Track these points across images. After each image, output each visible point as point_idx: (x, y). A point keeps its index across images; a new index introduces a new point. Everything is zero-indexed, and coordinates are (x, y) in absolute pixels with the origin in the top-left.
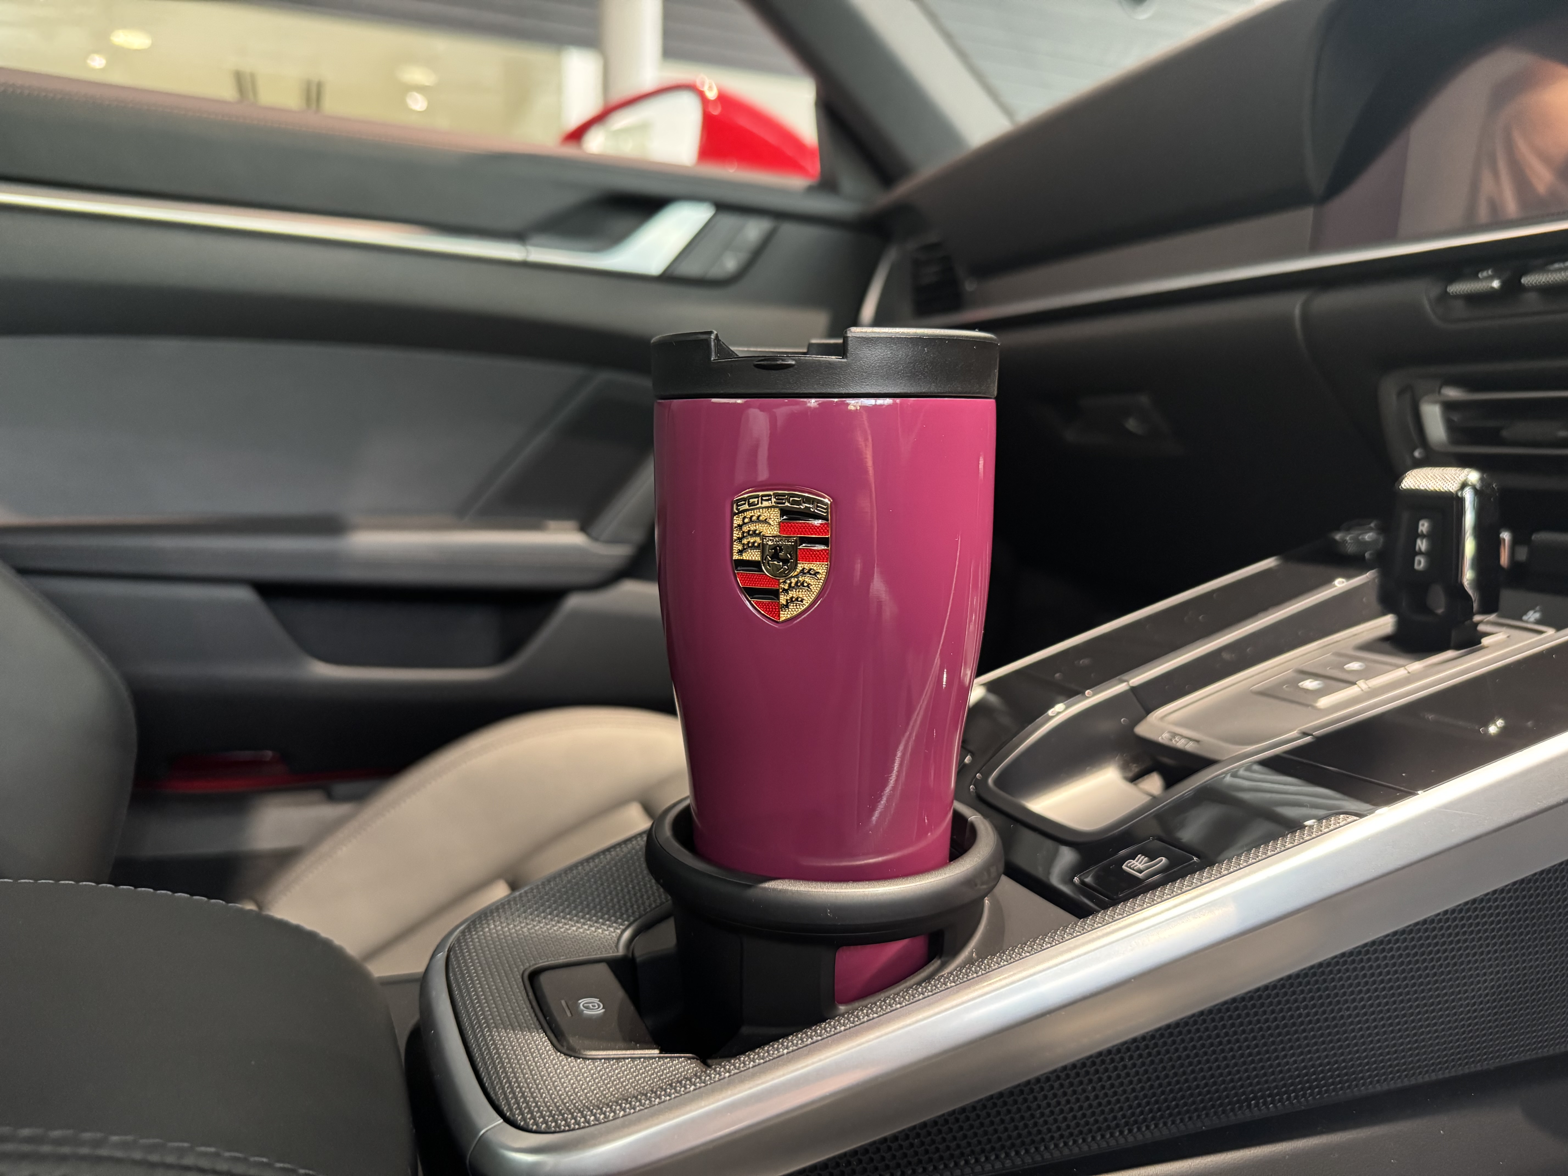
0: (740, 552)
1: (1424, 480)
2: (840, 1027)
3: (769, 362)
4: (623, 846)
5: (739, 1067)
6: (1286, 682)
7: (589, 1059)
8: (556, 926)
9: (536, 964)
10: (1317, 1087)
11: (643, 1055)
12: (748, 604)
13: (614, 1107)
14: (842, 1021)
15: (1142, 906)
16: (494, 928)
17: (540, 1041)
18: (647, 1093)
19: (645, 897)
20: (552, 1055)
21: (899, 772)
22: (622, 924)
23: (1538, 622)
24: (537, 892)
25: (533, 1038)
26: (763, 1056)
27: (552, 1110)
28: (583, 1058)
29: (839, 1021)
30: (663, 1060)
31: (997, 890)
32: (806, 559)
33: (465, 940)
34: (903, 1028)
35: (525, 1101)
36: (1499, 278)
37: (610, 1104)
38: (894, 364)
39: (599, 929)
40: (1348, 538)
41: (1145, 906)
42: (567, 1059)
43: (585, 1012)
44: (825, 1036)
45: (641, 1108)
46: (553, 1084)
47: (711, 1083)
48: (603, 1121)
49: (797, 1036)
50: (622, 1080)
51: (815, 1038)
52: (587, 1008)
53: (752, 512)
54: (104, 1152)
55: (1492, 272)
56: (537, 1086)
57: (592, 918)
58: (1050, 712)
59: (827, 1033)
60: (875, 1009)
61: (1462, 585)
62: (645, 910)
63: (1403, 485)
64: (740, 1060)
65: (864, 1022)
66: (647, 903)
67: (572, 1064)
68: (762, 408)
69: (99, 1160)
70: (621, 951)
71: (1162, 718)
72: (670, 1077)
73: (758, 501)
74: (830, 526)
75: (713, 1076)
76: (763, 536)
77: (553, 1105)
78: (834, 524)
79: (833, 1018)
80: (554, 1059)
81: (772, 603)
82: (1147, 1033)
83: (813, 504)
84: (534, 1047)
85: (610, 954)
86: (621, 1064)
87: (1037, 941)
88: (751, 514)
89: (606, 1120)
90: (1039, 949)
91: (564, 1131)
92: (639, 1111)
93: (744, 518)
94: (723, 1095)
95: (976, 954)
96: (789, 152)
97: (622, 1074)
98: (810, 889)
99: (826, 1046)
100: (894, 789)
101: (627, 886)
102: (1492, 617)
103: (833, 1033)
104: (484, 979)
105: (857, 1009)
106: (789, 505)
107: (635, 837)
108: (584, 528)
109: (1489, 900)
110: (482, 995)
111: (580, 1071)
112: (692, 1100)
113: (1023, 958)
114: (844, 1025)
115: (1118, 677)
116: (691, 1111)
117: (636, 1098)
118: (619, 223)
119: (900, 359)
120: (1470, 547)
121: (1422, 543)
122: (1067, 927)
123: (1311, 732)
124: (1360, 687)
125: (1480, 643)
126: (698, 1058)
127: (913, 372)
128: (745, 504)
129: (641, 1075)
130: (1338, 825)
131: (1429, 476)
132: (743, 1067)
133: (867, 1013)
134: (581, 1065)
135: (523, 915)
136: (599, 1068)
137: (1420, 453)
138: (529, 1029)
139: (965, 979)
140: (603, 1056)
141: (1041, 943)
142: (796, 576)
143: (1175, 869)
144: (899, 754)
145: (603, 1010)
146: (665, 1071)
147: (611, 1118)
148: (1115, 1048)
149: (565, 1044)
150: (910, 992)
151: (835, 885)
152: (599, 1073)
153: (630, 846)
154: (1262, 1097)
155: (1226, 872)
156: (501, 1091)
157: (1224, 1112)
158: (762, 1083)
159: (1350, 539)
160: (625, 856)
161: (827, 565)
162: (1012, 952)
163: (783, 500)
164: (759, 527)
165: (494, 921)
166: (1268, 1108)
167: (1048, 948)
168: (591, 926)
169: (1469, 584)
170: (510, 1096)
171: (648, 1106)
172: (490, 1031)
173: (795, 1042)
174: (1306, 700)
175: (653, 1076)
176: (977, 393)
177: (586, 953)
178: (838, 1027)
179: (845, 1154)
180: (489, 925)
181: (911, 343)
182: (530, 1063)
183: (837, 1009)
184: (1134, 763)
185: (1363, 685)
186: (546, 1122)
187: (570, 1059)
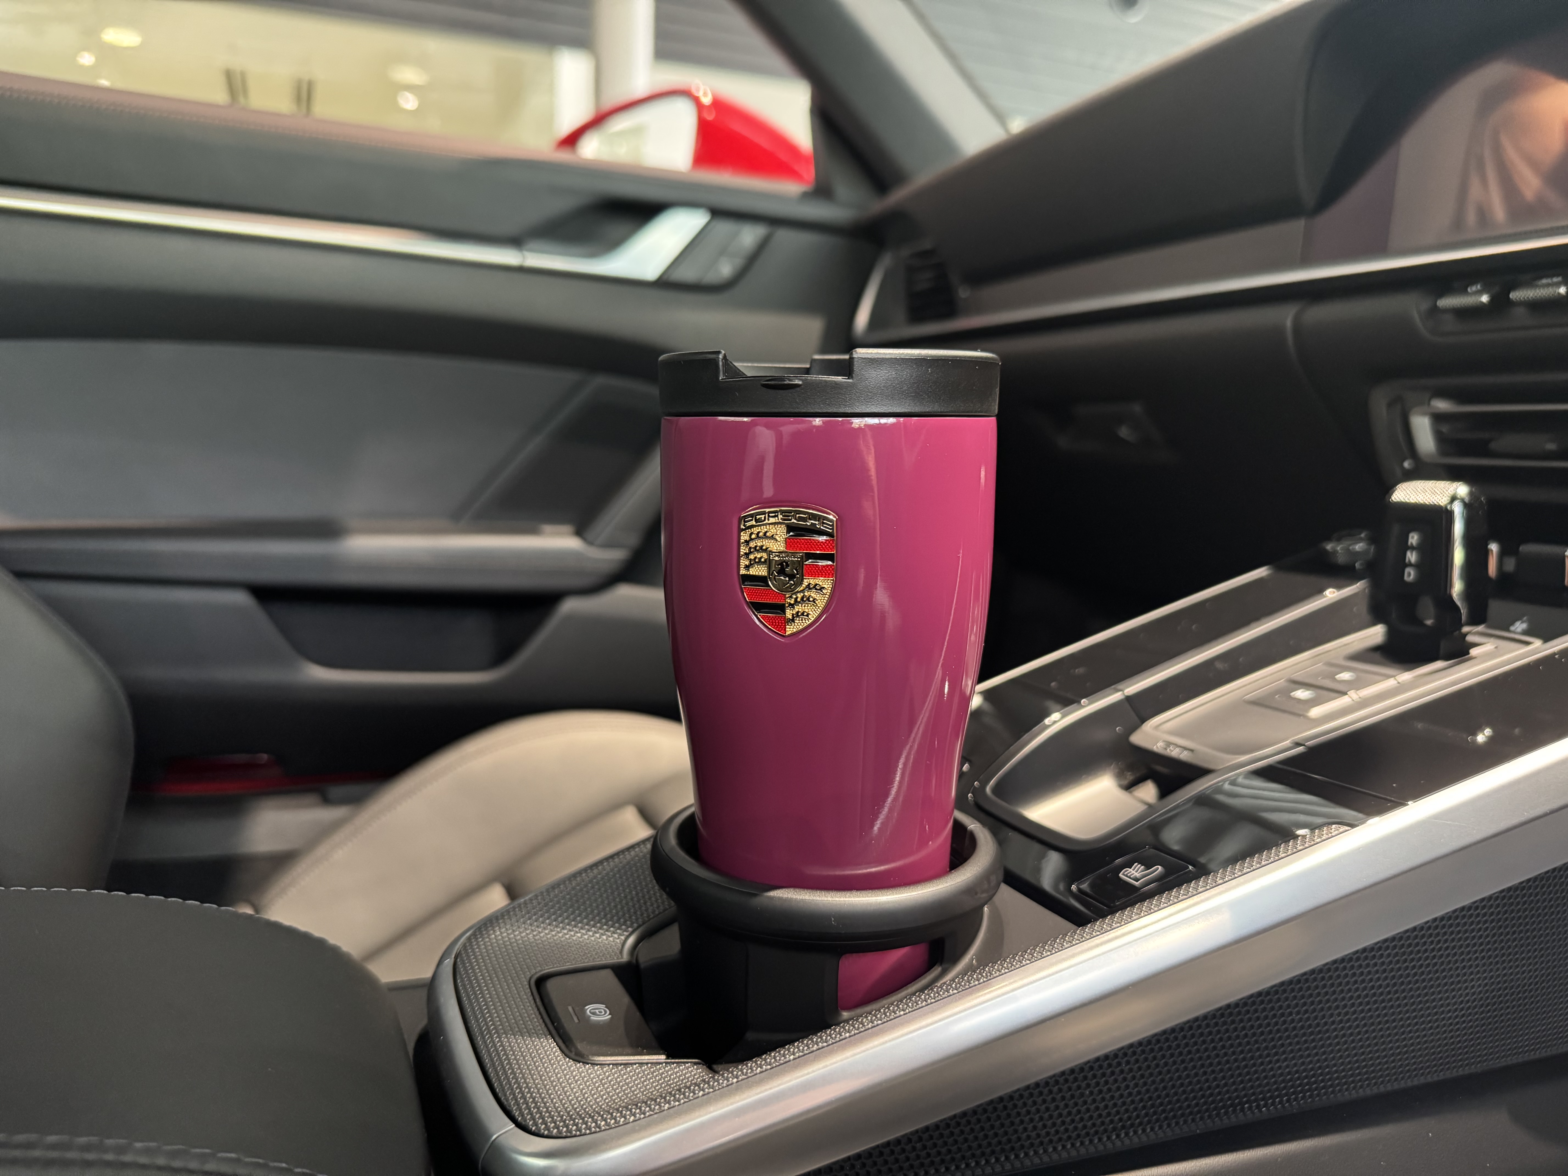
0: (747, 567)
1: (1414, 494)
2: (845, 1034)
3: (776, 382)
4: (627, 853)
5: (747, 1073)
6: (1278, 692)
7: (597, 1065)
8: (561, 932)
9: (541, 971)
10: (1309, 1090)
11: (650, 1061)
12: (756, 619)
13: (624, 1112)
14: (847, 1028)
15: (1139, 914)
16: (499, 935)
17: (549, 1047)
18: (656, 1099)
19: (649, 904)
20: (560, 1060)
21: (901, 782)
22: (625, 931)
23: (1525, 633)
24: (541, 899)
25: (542, 1043)
26: (770, 1062)
27: (563, 1116)
28: (591, 1064)
29: (844, 1027)
30: (670, 1066)
31: (997, 898)
32: (812, 574)
33: (471, 946)
34: (907, 1034)
35: (536, 1107)
36: (1487, 293)
37: (621, 1109)
38: (898, 384)
39: (604, 935)
40: (1338, 548)
41: (1142, 914)
42: (576, 1065)
43: (592, 1018)
44: (831, 1042)
45: (652, 1113)
46: (563, 1090)
47: (719, 1089)
48: (613, 1126)
49: (802, 1042)
50: (630, 1085)
51: (820, 1044)
52: (594, 1014)
53: (759, 528)
54: (128, 1158)
55: (1481, 286)
56: (547, 1091)
57: (596, 924)
58: (1047, 721)
59: (833, 1039)
60: (879, 1016)
61: (1451, 597)
62: (648, 916)
63: (1393, 498)
64: (747, 1066)
65: (869, 1029)
66: (650, 910)
67: (581, 1070)
68: (767, 426)
69: (125, 1165)
70: (625, 958)
71: (1157, 727)
72: (677, 1082)
73: (765, 517)
74: (835, 542)
75: (721, 1081)
76: (770, 551)
77: (563, 1110)
78: (839, 540)
79: (838, 1024)
80: (563, 1065)
81: (779, 617)
82: (1144, 1039)
83: (819, 521)
84: (543, 1052)
85: (615, 960)
86: (628, 1069)
87: (1037, 949)
88: (758, 531)
89: (617, 1125)
90: (1040, 957)
91: (575, 1136)
92: (649, 1116)
93: (752, 534)
94: (732, 1100)
95: (976, 961)
96: (783, 156)
97: (630, 1080)
98: (815, 898)
99: (831, 1053)
100: (895, 799)
101: (630, 892)
102: (1481, 628)
103: (838, 1039)
104: (491, 985)
105: (862, 1016)
106: (795, 521)
107: (638, 844)
108: (580, 532)
109: (1477, 908)
110: (490, 1002)
111: (589, 1076)
112: (700, 1106)
113: (1024, 966)
114: (849, 1032)
115: (1113, 687)
116: (700, 1116)
117: (646, 1103)
118: (613, 228)
119: (905, 379)
120: (1459, 556)
121: (1412, 556)
122: (1067, 935)
123: (1303, 743)
124: (1351, 697)
125: (1468, 653)
126: (703, 1063)
127: (918, 391)
128: (752, 520)
129: (649, 1080)
130: (1330, 835)
131: (1419, 490)
132: (750, 1073)
133: (871, 1019)
134: (590, 1071)
135: (529, 922)
136: (607, 1074)
137: (1409, 465)
138: (538, 1036)
139: (967, 987)
140: (611, 1062)
141: (1041, 951)
142: (803, 591)
143: (1171, 878)
144: (900, 766)
145: (610, 1016)
146: (672, 1077)
147: (621, 1123)
148: (1112, 1053)
149: (573, 1049)
150: (913, 999)
151: (839, 894)
152: (607, 1078)
153: (633, 853)
154: (1256, 1100)
155: (1221, 881)
156: (512, 1096)
157: (1218, 1115)
158: (771, 1089)
159: (1341, 549)
160: (628, 863)
161: (833, 580)
162: (1012, 960)
163: (789, 516)
164: (767, 543)
165: (500, 928)
166: (1261, 1111)
167: (1048, 956)
168: (595, 933)
169: (1458, 595)
170: (521, 1101)
171: (658, 1111)
172: (499, 1037)
173: (801, 1048)
174: (1298, 710)
175: (660, 1082)
176: (979, 412)
177: (591, 959)
178: (843, 1034)
179: (849, 1158)
180: (494, 931)
181: (916, 364)
182: (539, 1068)
183: (840, 1015)
184: (1129, 771)
185: (1353, 696)
186: (557, 1127)
187: (578, 1065)
